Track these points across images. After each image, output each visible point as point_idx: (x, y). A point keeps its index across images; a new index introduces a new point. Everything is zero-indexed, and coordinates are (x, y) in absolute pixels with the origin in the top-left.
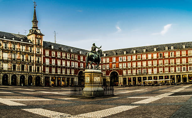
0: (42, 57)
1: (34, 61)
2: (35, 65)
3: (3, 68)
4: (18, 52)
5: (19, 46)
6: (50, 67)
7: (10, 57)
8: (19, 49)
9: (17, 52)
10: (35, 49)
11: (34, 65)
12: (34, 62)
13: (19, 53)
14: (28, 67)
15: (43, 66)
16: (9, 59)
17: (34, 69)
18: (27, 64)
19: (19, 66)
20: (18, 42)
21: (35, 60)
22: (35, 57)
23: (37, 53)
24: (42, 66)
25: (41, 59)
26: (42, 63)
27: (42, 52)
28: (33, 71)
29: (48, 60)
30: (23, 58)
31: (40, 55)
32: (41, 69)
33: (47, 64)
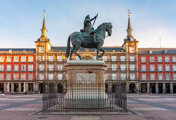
0: (137, 64)
1: (126, 68)
4: (109, 62)
6: (148, 73)
8: (110, 59)
11: (128, 73)
12: (128, 69)
15: (139, 73)
18: (119, 73)
19: (110, 75)
21: (128, 68)
22: (127, 65)
24: (137, 73)
25: (136, 66)
26: (137, 70)
27: (137, 59)
28: (127, 78)
29: (144, 66)
30: (114, 67)
31: (134, 63)
32: (136, 76)
33: (143, 71)
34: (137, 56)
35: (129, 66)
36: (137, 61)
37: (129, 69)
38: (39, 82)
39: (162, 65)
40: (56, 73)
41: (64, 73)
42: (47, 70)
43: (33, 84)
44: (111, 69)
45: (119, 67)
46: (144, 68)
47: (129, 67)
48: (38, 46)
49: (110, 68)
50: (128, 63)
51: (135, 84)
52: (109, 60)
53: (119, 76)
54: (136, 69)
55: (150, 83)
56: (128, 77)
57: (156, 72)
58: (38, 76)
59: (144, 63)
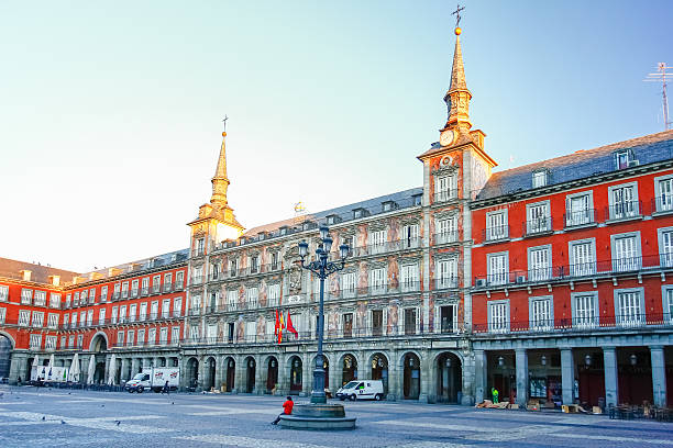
0: (467, 253)
1: (421, 282)
2: (431, 303)
4: (362, 259)
5: (363, 236)
6: (519, 293)
7: (336, 288)
8: (364, 248)
9: (357, 261)
10: (427, 229)
11: (426, 301)
12: (426, 285)
13: (365, 262)
14: (396, 315)
15: (474, 296)
16: (331, 298)
17: (426, 322)
18: (394, 305)
19: (363, 317)
20: (358, 224)
21: (427, 277)
22: (427, 263)
24: (468, 301)
25: (461, 266)
26: (467, 283)
27: (467, 227)
28: (422, 329)
29: (500, 259)
30: (379, 281)
31: (455, 249)
32: (461, 316)
33: (494, 284)
34: (467, 213)
35: (432, 268)
36: (467, 237)
37: (433, 281)
38: (188, 352)
39: (593, 240)
40: (221, 320)
41: (241, 318)
42: (205, 310)
43: (177, 358)
44: (368, 288)
45: (396, 279)
46: (500, 269)
47: (431, 274)
48: (195, 236)
49: (365, 285)
50: (427, 256)
51: (459, 354)
52: (362, 250)
53: (394, 319)
54: (460, 278)
55: (528, 351)
57: (561, 287)
58: (188, 335)
59: (498, 246)
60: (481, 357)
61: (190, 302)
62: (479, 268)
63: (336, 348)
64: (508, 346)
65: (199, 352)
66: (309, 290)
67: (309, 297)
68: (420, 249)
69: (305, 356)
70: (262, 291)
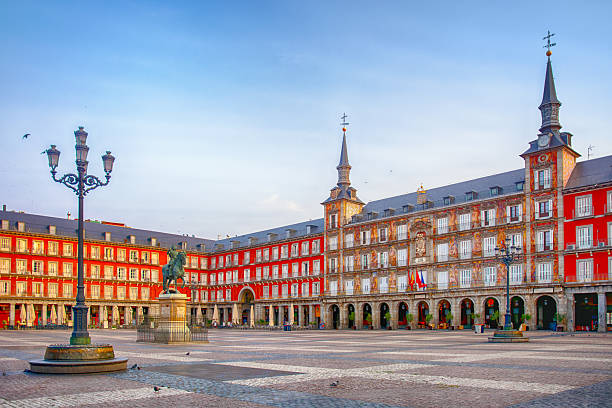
0: (561, 226)
1: (525, 247)
2: (533, 262)
3: (435, 286)
5: (476, 213)
6: (600, 254)
7: (454, 251)
8: (478, 222)
10: (528, 208)
11: (529, 262)
12: (529, 249)
15: (566, 257)
16: (451, 259)
19: (478, 273)
20: (472, 204)
21: (529, 243)
22: (528, 234)
23: (537, 217)
24: (561, 260)
25: (555, 235)
26: (561, 247)
27: (560, 207)
28: (525, 280)
29: (586, 230)
30: (489, 246)
31: (553, 223)
32: (556, 271)
33: (581, 248)
34: (560, 197)
35: (533, 237)
37: (533, 247)
38: (329, 301)
40: (358, 276)
41: (374, 275)
42: (341, 269)
43: (319, 305)
44: (480, 252)
45: (503, 245)
46: (586, 237)
47: (532, 241)
48: (328, 212)
49: (478, 249)
50: (529, 229)
51: (554, 297)
52: (475, 224)
54: (555, 243)
55: (606, 294)
56: (529, 275)
58: (328, 288)
59: (584, 222)
60: (571, 298)
61: (328, 263)
62: (570, 236)
63: (456, 294)
64: (593, 291)
65: (340, 301)
66: (432, 254)
67: (432, 258)
68: (523, 223)
69: (431, 301)
70: (392, 254)
